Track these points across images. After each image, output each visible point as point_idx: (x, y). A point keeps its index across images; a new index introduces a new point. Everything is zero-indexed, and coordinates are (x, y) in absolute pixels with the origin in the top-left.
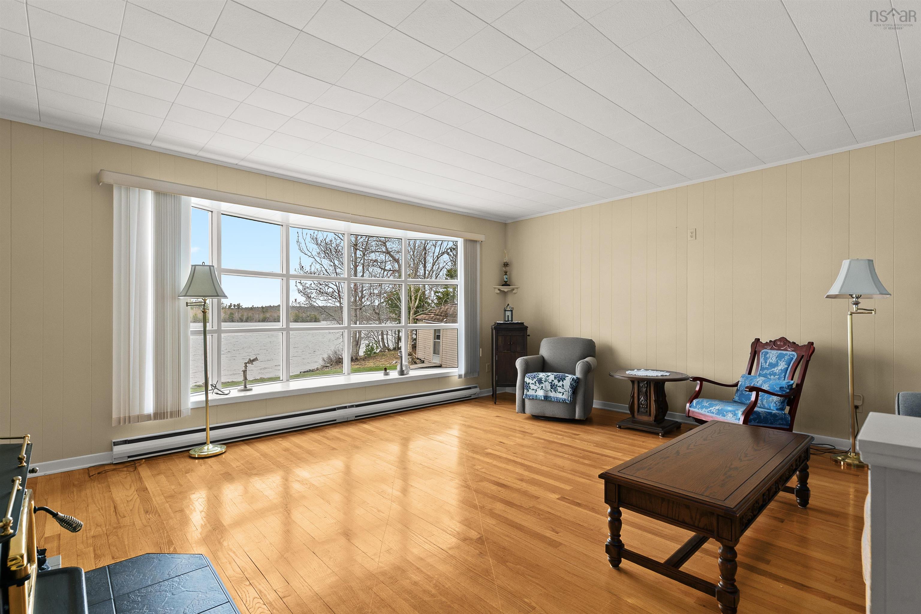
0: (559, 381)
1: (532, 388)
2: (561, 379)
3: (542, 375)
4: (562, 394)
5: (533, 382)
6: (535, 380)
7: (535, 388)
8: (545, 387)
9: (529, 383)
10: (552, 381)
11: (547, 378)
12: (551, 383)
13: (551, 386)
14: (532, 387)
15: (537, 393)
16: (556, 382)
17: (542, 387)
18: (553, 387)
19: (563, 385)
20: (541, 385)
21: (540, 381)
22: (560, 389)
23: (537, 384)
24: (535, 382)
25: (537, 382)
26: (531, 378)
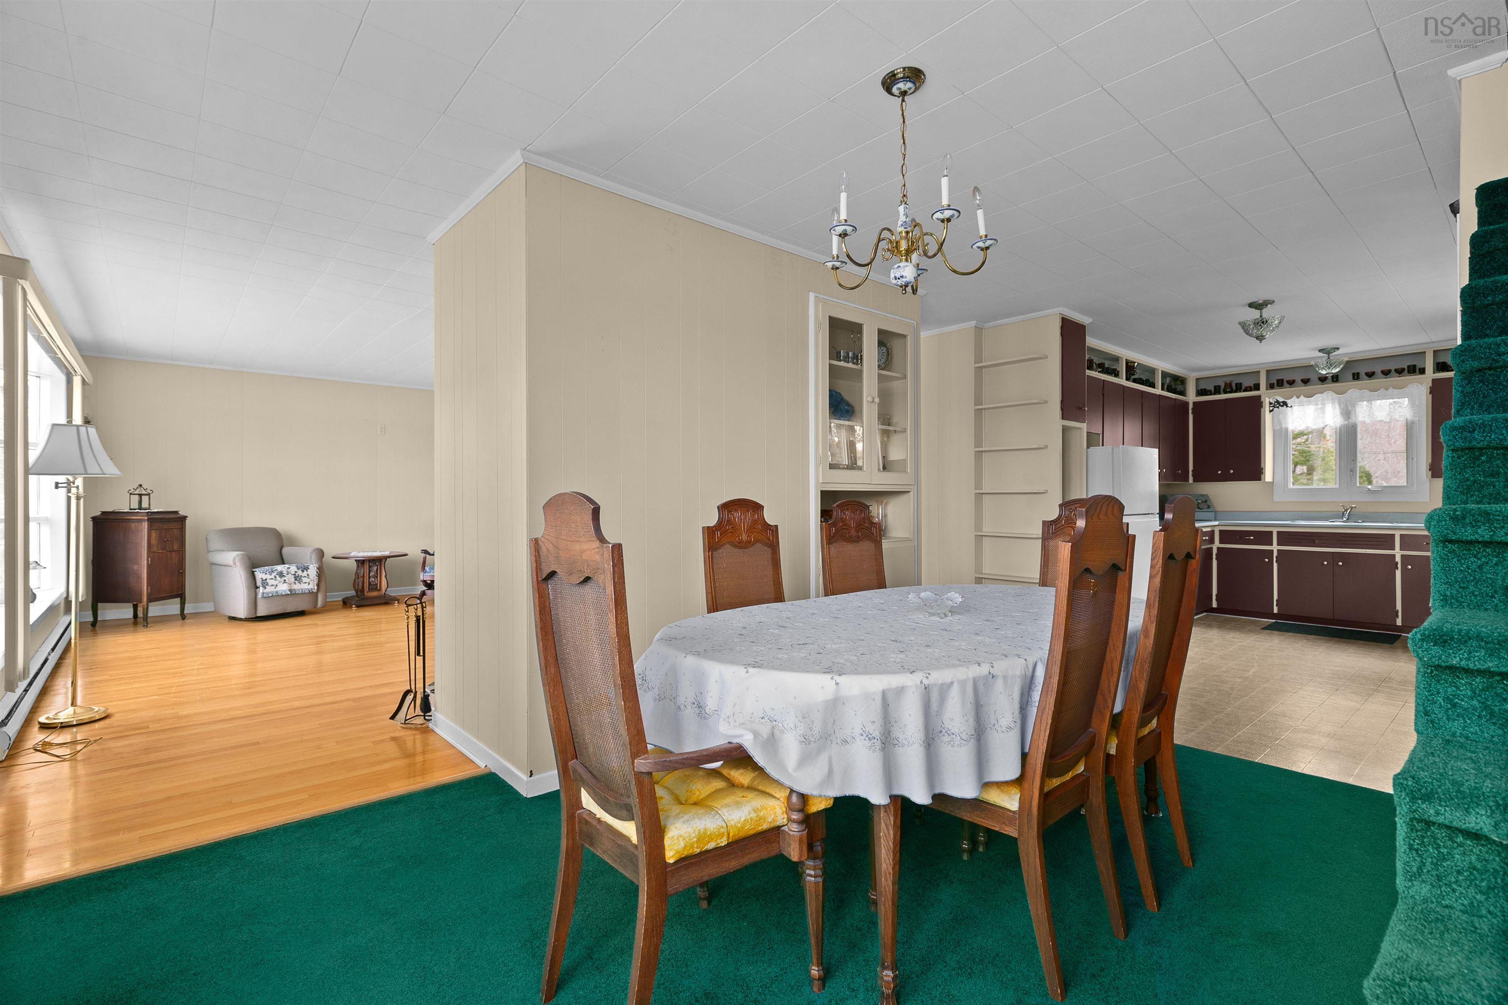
0: (303, 571)
1: (270, 584)
2: (304, 568)
3: (280, 568)
4: (307, 584)
5: (273, 576)
6: (274, 574)
7: (275, 583)
8: (289, 580)
9: (266, 579)
10: (296, 572)
11: (289, 570)
12: (295, 574)
13: (295, 577)
14: (270, 582)
15: (278, 589)
16: (300, 573)
17: (285, 580)
18: (297, 578)
19: (308, 575)
20: (283, 579)
21: (281, 575)
22: (305, 580)
23: (278, 578)
24: (275, 577)
25: (277, 576)
26: (267, 573)
